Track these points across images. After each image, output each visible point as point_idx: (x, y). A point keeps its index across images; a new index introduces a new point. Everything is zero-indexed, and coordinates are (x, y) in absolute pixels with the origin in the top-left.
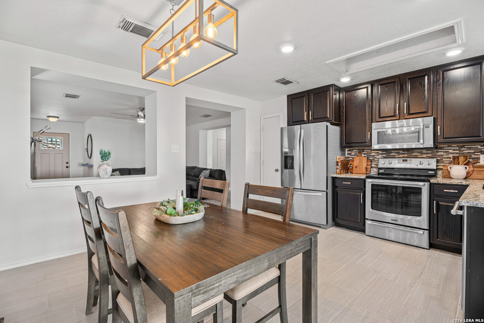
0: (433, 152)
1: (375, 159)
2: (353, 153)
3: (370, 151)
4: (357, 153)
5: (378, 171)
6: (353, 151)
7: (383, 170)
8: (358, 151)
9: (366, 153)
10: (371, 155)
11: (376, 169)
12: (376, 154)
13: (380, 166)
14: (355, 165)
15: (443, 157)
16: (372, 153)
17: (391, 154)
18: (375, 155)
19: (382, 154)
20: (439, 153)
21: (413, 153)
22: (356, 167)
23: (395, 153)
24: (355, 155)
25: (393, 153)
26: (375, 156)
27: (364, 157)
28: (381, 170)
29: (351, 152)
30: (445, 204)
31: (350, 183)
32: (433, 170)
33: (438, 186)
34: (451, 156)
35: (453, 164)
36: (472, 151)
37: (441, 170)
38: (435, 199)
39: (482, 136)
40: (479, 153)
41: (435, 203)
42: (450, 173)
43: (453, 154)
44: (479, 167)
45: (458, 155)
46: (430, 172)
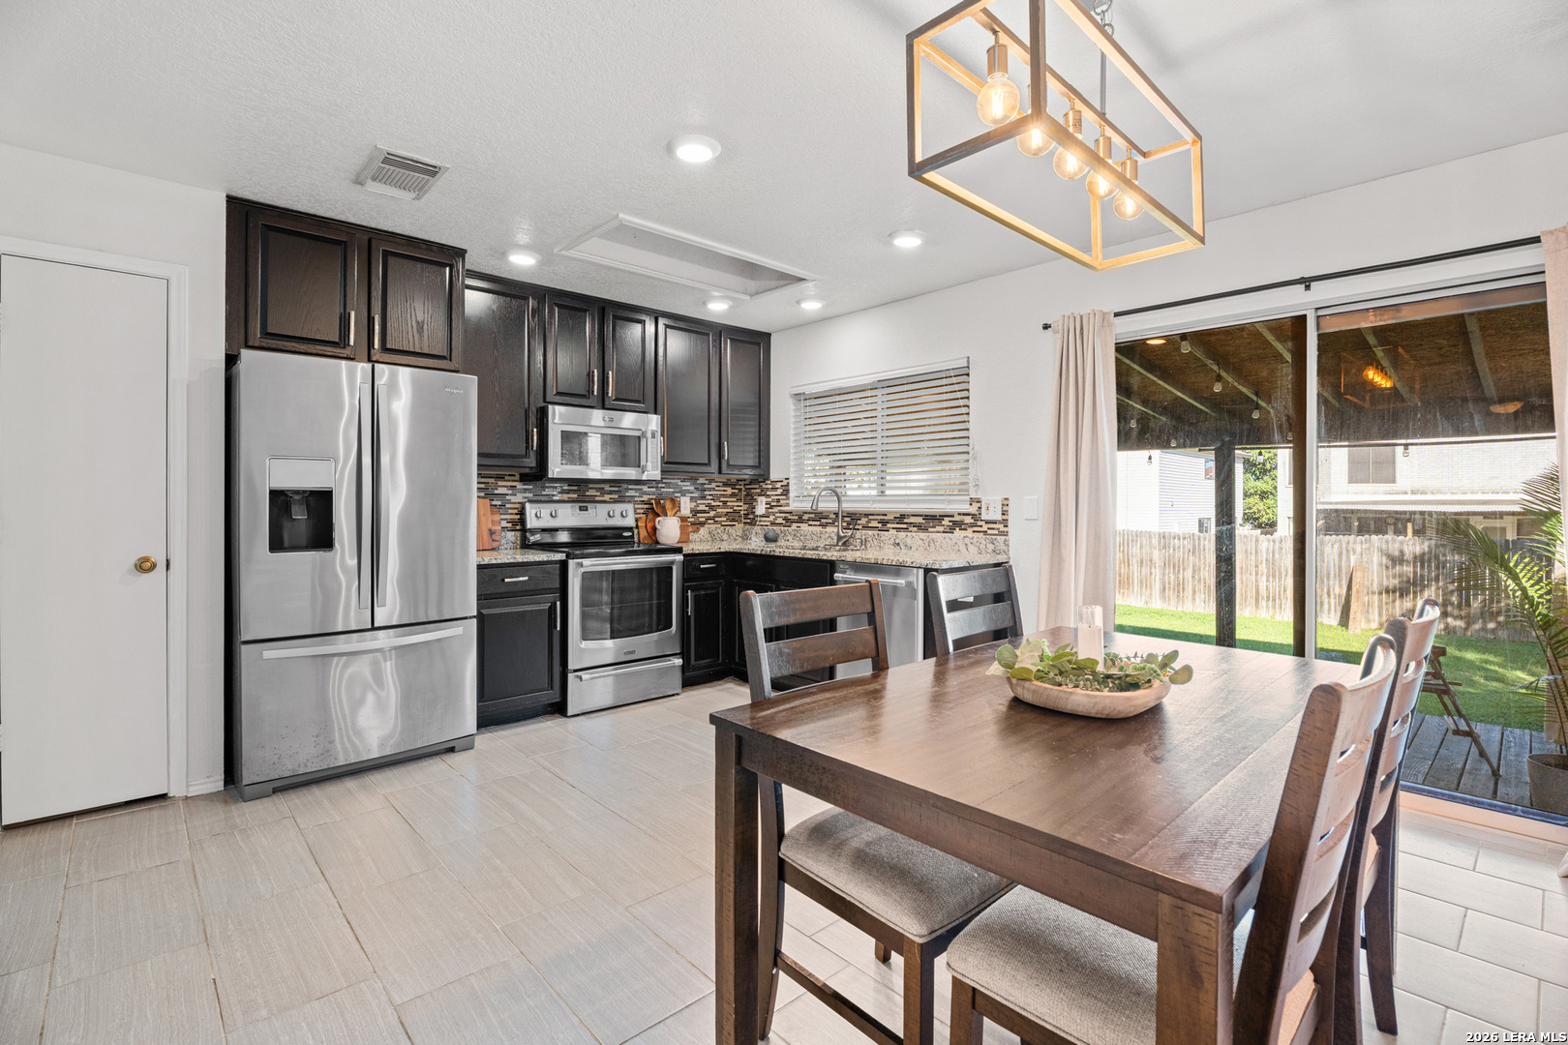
0: (620, 489)
1: (508, 506)
3: (493, 480)
5: (523, 540)
7: (539, 535)
10: (496, 492)
11: (513, 533)
12: (511, 492)
13: (529, 525)
15: (637, 501)
16: (500, 486)
17: (544, 492)
18: (508, 495)
20: (629, 491)
21: (588, 491)
26: (508, 497)
27: (479, 497)
28: (534, 535)
30: (703, 592)
31: (526, 578)
32: (630, 529)
33: (691, 558)
34: (645, 498)
35: (659, 516)
36: (672, 490)
37: (637, 527)
38: (689, 588)
39: (709, 464)
40: (679, 495)
41: (689, 594)
42: (655, 534)
43: (648, 494)
44: (683, 519)
45: (654, 497)
46: (625, 534)
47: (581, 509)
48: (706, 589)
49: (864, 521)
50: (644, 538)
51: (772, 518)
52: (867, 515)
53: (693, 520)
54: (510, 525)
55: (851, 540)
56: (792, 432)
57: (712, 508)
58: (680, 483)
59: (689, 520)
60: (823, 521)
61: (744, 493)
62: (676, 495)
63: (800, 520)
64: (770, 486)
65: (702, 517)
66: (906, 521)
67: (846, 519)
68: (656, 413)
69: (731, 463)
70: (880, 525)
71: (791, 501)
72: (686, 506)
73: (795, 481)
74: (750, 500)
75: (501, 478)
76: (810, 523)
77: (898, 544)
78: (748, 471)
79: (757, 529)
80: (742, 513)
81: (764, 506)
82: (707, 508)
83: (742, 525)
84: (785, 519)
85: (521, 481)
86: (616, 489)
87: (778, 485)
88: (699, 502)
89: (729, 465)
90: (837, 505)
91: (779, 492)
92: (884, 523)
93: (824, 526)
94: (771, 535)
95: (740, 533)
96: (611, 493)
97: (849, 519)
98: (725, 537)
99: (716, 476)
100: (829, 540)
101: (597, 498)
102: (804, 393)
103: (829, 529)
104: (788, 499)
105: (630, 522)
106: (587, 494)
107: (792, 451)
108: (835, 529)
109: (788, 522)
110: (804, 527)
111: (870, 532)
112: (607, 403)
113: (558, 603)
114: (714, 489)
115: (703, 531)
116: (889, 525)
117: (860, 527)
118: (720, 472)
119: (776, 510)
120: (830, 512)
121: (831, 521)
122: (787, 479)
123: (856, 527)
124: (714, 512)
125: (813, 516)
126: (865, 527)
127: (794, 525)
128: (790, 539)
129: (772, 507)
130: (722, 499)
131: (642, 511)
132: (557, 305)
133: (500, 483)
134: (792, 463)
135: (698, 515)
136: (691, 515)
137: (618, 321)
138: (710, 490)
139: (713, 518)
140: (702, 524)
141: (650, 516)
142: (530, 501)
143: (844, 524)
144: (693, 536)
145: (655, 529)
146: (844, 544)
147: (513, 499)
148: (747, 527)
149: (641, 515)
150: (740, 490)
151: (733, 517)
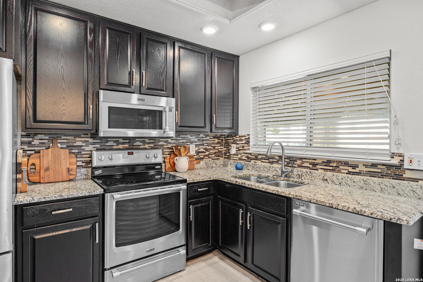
0: (155, 141)
1: (83, 153)
2: (36, 142)
3: (72, 138)
4: (46, 141)
5: (93, 173)
6: (36, 137)
7: (101, 171)
8: (47, 137)
9: (65, 141)
10: (75, 144)
11: (86, 169)
12: (84, 144)
13: (95, 164)
14: (45, 165)
15: (164, 148)
16: (77, 141)
17: (107, 144)
18: (82, 146)
19: (94, 143)
20: (160, 142)
21: (135, 143)
22: (47, 169)
23: (112, 142)
24: (41, 145)
25: (111, 142)
26: (82, 148)
27: (61, 148)
28: (97, 170)
29: (31, 139)
30: (199, 205)
31: (71, 210)
32: (160, 164)
33: (192, 186)
34: (170, 146)
35: (177, 156)
36: (185, 141)
37: (164, 162)
38: (191, 203)
39: (205, 127)
40: (189, 143)
41: (191, 207)
42: (175, 166)
43: (172, 143)
44: (191, 157)
45: (175, 145)
46: (157, 167)
47: (129, 154)
48: (202, 203)
49: (299, 162)
50: (169, 168)
51: (239, 156)
52: (301, 159)
53: (196, 157)
54: (84, 164)
55: (290, 174)
56: (251, 109)
57: (207, 150)
58: (190, 137)
59: (194, 157)
60: (270, 160)
61: (224, 142)
62: (187, 143)
63: (256, 158)
64: (239, 139)
65: (201, 155)
66: (331, 164)
67: (286, 160)
68: (173, 97)
69: (217, 126)
70: (311, 166)
71: (250, 148)
72: (193, 150)
73: (253, 136)
74: (228, 145)
75: (79, 136)
76: (263, 160)
77: (326, 180)
78: (227, 131)
79: (231, 161)
80: (223, 152)
81: (235, 149)
82: (204, 150)
83: (223, 158)
84: (247, 157)
85: (91, 138)
86: (153, 141)
87: (243, 138)
88: (200, 147)
89: (216, 128)
90: (281, 151)
91: (244, 142)
92: (314, 165)
93: (272, 163)
94: (239, 166)
95: (222, 163)
96: (149, 143)
97: (288, 160)
98: (214, 165)
99: (209, 133)
100: (275, 172)
101: (141, 147)
102: (258, 87)
103: (275, 165)
104: (249, 146)
105: (159, 160)
106: (135, 144)
107: (251, 119)
108: (280, 166)
109: (249, 159)
110: (259, 163)
111: (304, 170)
112: (142, 90)
113: (97, 224)
114: (208, 140)
115: (202, 163)
116: (317, 167)
117: (296, 166)
118: (211, 131)
119: (242, 152)
120: (275, 155)
121: (276, 160)
122: (249, 135)
123: (294, 166)
124: (208, 152)
125: (264, 157)
126: (299, 166)
127: (253, 162)
128: (250, 169)
129: (239, 150)
130: (212, 145)
131: (168, 153)
132: (108, 28)
133: (77, 139)
134: (251, 126)
135: (200, 154)
136: (195, 154)
137: (149, 42)
138: (206, 140)
139: (208, 156)
140: (202, 159)
141: (172, 156)
142: (98, 150)
143: (286, 163)
144: (197, 166)
145: (174, 164)
146: (286, 176)
147: (86, 148)
148: (226, 160)
149: (167, 156)
150: (222, 140)
151: (218, 154)
